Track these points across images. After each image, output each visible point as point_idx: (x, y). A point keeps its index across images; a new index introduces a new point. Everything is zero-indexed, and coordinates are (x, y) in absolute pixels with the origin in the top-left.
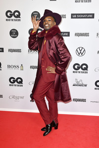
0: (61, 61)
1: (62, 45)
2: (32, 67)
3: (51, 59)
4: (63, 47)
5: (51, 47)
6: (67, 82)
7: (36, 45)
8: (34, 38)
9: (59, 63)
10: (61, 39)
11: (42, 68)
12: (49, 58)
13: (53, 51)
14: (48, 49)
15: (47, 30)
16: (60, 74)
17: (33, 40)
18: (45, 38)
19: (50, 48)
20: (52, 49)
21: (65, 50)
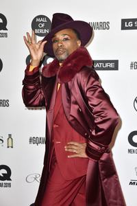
0: (98, 130)
1: (97, 93)
2: (33, 140)
3: (75, 124)
4: (98, 97)
5: (73, 99)
6: (117, 177)
7: (40, 96)
8: (35, 81)
9: (94, 133)
10: (92, 79)
11: (55, 147)
12: (70, 122)
13: (77, 107)
14: (65, 103)
15: (62, 61)
16: (98, 159)
17: (31, 87)
18: (58, 80)
19: (69, 101)
20: (76, 103)
21: (104, 103)
